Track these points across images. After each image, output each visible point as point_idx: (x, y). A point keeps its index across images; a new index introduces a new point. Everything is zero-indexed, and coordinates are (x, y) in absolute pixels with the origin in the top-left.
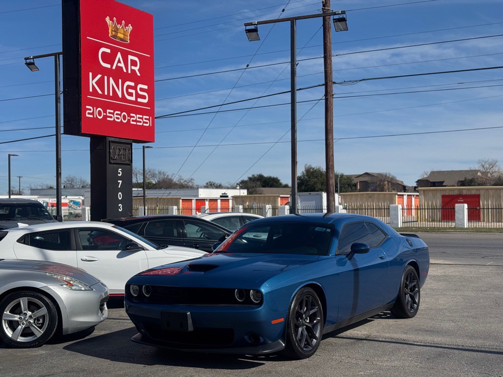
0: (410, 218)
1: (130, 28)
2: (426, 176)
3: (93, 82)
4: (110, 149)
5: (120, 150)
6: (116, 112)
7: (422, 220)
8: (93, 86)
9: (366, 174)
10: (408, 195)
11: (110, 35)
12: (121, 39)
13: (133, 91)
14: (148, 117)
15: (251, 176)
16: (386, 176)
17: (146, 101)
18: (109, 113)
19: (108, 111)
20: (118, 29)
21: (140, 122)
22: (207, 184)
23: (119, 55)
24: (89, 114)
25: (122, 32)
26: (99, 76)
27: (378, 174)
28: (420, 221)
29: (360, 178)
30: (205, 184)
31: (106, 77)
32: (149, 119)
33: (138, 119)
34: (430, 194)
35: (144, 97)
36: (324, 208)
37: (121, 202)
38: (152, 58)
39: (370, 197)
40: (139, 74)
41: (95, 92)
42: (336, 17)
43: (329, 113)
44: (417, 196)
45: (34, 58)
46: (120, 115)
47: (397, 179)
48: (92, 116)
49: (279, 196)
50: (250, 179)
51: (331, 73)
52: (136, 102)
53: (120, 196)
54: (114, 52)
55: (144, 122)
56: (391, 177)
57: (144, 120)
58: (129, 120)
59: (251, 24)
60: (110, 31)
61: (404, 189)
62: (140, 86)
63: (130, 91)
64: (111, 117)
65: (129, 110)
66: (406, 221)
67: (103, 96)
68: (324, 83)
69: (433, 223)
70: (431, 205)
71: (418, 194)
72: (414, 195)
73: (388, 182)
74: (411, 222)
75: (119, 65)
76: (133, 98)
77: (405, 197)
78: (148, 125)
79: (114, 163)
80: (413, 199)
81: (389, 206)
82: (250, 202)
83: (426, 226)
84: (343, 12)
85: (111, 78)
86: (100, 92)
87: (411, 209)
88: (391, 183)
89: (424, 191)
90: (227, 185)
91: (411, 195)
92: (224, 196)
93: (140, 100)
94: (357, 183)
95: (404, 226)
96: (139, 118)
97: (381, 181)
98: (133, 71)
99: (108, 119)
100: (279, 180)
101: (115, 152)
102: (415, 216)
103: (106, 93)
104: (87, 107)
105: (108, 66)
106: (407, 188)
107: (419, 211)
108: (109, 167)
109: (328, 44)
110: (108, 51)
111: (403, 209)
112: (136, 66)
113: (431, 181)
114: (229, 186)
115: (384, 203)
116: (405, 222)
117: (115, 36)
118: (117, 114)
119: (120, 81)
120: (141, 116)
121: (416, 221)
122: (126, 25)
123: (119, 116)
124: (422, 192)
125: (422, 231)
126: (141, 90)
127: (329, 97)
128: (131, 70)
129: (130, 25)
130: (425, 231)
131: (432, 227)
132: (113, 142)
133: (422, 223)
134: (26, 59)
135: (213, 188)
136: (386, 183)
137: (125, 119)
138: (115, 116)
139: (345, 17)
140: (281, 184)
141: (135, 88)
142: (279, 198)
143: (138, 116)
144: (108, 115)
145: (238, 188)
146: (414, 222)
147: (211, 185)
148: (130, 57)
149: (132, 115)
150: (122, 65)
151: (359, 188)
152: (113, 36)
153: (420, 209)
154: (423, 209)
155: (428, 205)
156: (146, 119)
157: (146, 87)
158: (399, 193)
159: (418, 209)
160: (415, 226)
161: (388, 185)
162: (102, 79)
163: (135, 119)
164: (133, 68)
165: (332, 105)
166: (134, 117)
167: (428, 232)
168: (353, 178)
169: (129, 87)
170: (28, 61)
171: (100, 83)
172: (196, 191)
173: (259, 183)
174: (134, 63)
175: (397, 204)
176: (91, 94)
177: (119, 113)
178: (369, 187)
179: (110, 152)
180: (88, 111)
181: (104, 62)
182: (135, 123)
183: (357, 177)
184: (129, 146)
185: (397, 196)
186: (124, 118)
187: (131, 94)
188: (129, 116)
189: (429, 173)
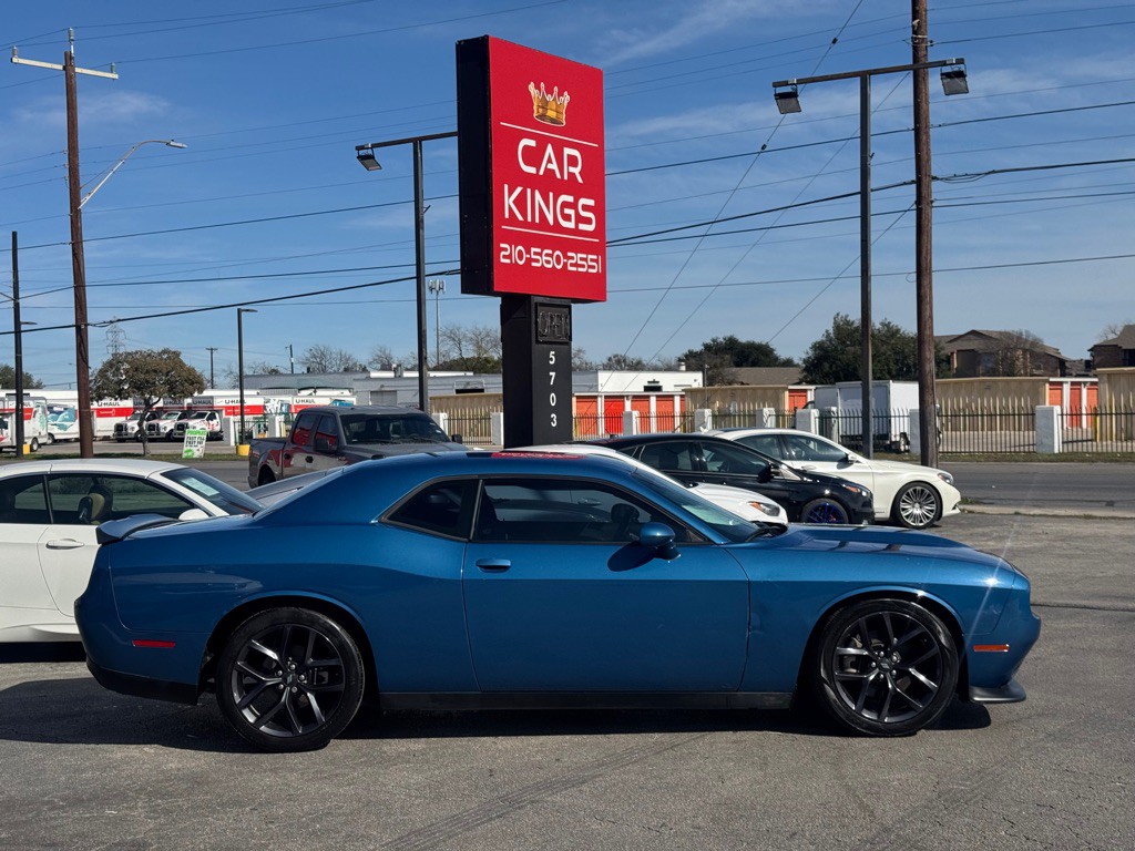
0: (1080, 433)
1: (566, 98)
2: (1111, 336)
3: (509, 201)
4: (536, 317)
5: (552, 318)
6: (546, 251)
7: (1104, 438)
8: (510, 209)
9: (974, 333)
10: (1073, 383)
11: (535, 115)
12: (552, 120)
13: (571, 212)
14: (595, 257)
15: (709, 341)
16: (1019, 337)
17: (591, 228)
18: (535, 253)
19: (533, 250)
20: (547, 102)
21: (583, 266)
22: (610, 359)
23: (549, 150)
24: (505, 257)
25: (554, 107)
26: (519, 189)
27: (1001, 333)
28: (1101, 439)
29: (959, 342)
30: (605, 361)
31: (529, 191)
32: (596, 261)
33: (579, 262)
34: (1123, 381)
35: (588, 221)
36: (892, 414)
37: (554, 410)
38: (601, 149)
39: (988, 388)
40: (580, 180)
41: (513, 220)
42: (947, 69)
43: (925, 237)
44: (1093, 383)
45: (374, 146)
46: (551, 256)
47: (1046, 343)
48: (508, 261)
49: (786, 389)
50: (707, 347)
51: (928, 160)
52: (576, 231)
53: (553, 399)
54: (542, 143)
55: (590, 267)
56: (1030, 339)
57: (591, 263)
58: (565, 264)
59: (786, 84)
60: (535, 108)
61: (1062, 367)
62: (583, 201)
63: (567, 211)
64: (537, 261)
65: (566, 246)
66: (1070, 439)
67: (525, 224)
68: (914, 178)
69: (1129, 444)
70: (1125, 406)
71: (1096, 380)
72: (1085, 383)
73: (1025, 351)
74: (1082, 441)
75: (550, 166)
76: (571, 225)
77: (1067, 388)
78: (594, 271)
79: (544, 342)
80: (1084, 391)
81: (1032, 408)
82: (723, 400)
83: (1115, 450)
84: (960, 61)
85: (537, 193)
86: (520, 218)
87: (1081, 415)
88: (1033, 354)
89: (1109, 375)
90: (655, 362)
91: (1079, 383)
92: (653, 387)
93: (582, 227)
94: (952, 353)
95: (1066, 451)
96: (582, 259)
97: (1008, 348)
98: (571, 175)
99: (534, 264)
100: (772, 350)
101: (545, 321)
102: (1089, 429)
103: (529, 219)
104: (502, 245)
105: (532, 170)
106: (1067, 364)
107: (1098, 418)
108: (536, 348)
109: (923, 104)
110: (532, 143)
111: (1062, 415)
112: (576, 165)
113: (1124, 347)
114: (659, 364)
115: (1020, 401)
116: (1068, 442)
117: (542, 116)
118: (547, 255)
119: (551, 194)
120: (584, 256)
121: (1091, 440)
122: (561, 94)
123: (549, 259)
124: (1105, 378)
125: (1105, 461)
126: (586, 208)
127: (923, 206)
128: (569, 173)
129: (566, 93)
130: (1111, 461)
131: (1127, 453)
132: (543, 305)
133: (1104, 443)
134: (358, 148)
135: (622, 369)
136: (1020, 352)
137: (559, 263)
138: (544, 258)
139: (963, 68)
140: (776, 359)
141: (574, 206)
142: (787, 393)
143: (580, 255)
144: (533, 257)
145: (683, 368)
146: (1087, 441)
147: (618, 362)
148: (567, 151)
149: (570, 254)
150: (554, 166)
151: (956, 365)
152: (540, 117)
153: (1101, 414)
154: (1106, 414)
155: (1118, 406)
156: (592, 260)
157: (591, 202)
158: (1052, 380)
159: (1096, 415)
160: (1090, 450)
161: (1025, 358)
162: (522, 196)
163: (574, 262)
164: (572, 169)
165: (930, 221)
166: (572, 258)
167: (1117, 461)
168: (943, 344)
169: (565, 205)
170: (362, 152)
171: (520, 202)
172: (592, 376)
173: (727, 357)
174: (573, 161)
175: (1047, 405)
176: (508, 222)
177: (550, 252)
178: (979, 363)
179: (536, 322)
180: (503, 253)
181: (526, 163)
182: (574, 269)
183: (950, 342)
184: (566, 310)
185: (1047, 385)
186: (558, 261)
187: (567, 218)
188: (566, 257)
189: (1121, 329)
